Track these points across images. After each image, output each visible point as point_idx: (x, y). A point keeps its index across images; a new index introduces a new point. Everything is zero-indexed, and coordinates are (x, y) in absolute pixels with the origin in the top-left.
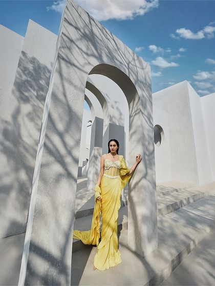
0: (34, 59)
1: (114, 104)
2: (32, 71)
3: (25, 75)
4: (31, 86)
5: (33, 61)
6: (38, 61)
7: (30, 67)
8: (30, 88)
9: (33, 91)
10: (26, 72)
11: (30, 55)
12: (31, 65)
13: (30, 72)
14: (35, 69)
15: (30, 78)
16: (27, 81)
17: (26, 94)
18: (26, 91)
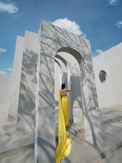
0: (31, 51)
1: (74, 66)
2: (32, 58)
3: (29, 60)
4: (32, 65)
5: (31, 52)
6: (33, 52)
7: (30, 56)
9: (33, 68)
10: (29, 59)
11: (29, 50)
12: (31, 55)
13: (31, 58)
15: (31, 61)
16: (30, 63)
17: (31, 70)
18: (30, 69)
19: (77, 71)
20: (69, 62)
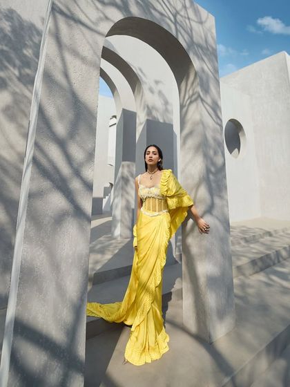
0: (11, 11)
1: (153, 85)
2: (9, 34)
4: (10, 60)
5: (10, 15)
6: (19, 16)
7: (6, 26)
8: (7, 64)
9: (11, 68)
12: (8, 23)
13: (5, 35)
14: (14, 30)
15: (6, 45)
16: (2, 51)
19: (163, 102)
20: (140, 70)
